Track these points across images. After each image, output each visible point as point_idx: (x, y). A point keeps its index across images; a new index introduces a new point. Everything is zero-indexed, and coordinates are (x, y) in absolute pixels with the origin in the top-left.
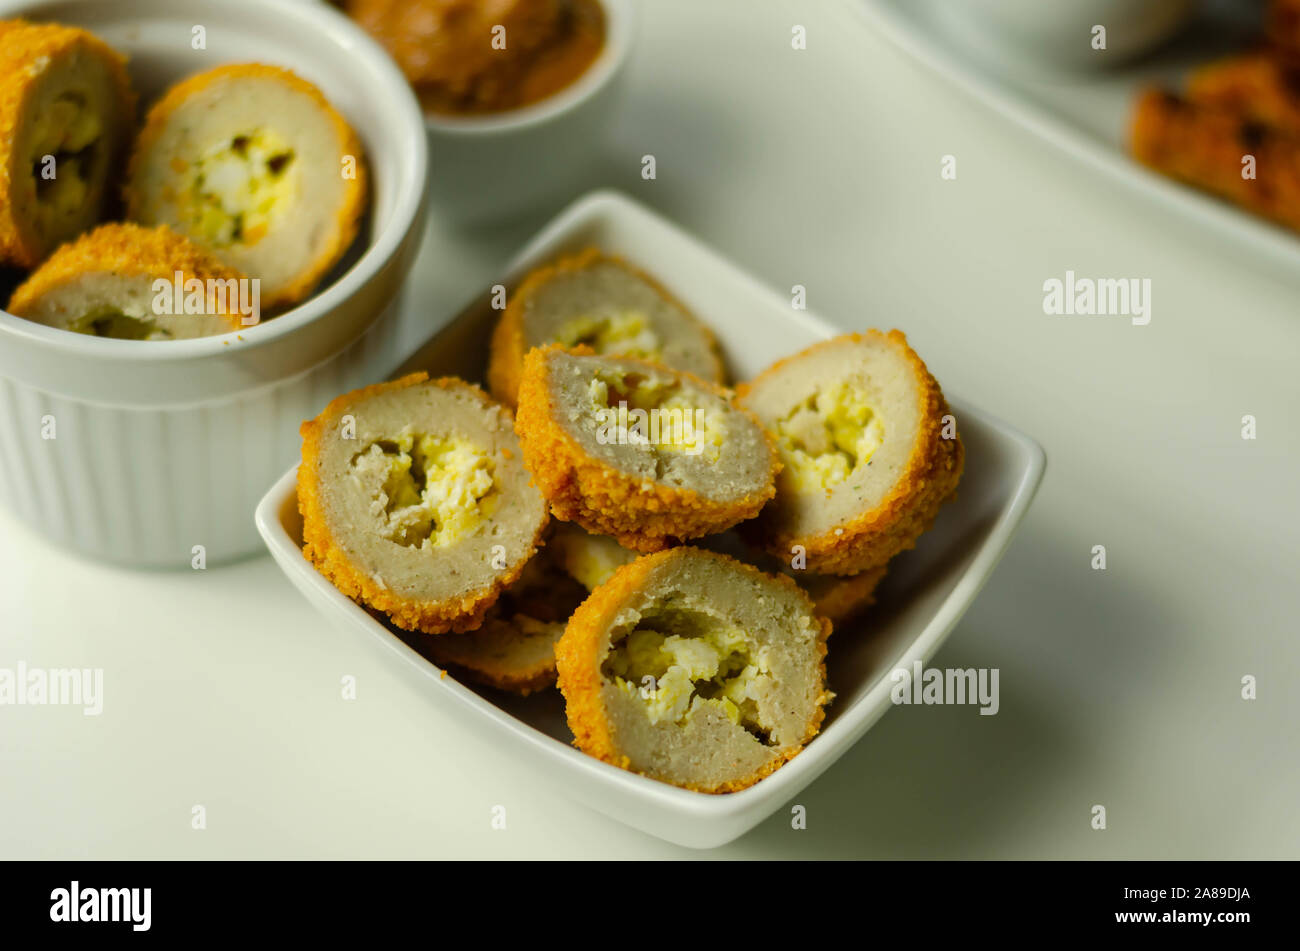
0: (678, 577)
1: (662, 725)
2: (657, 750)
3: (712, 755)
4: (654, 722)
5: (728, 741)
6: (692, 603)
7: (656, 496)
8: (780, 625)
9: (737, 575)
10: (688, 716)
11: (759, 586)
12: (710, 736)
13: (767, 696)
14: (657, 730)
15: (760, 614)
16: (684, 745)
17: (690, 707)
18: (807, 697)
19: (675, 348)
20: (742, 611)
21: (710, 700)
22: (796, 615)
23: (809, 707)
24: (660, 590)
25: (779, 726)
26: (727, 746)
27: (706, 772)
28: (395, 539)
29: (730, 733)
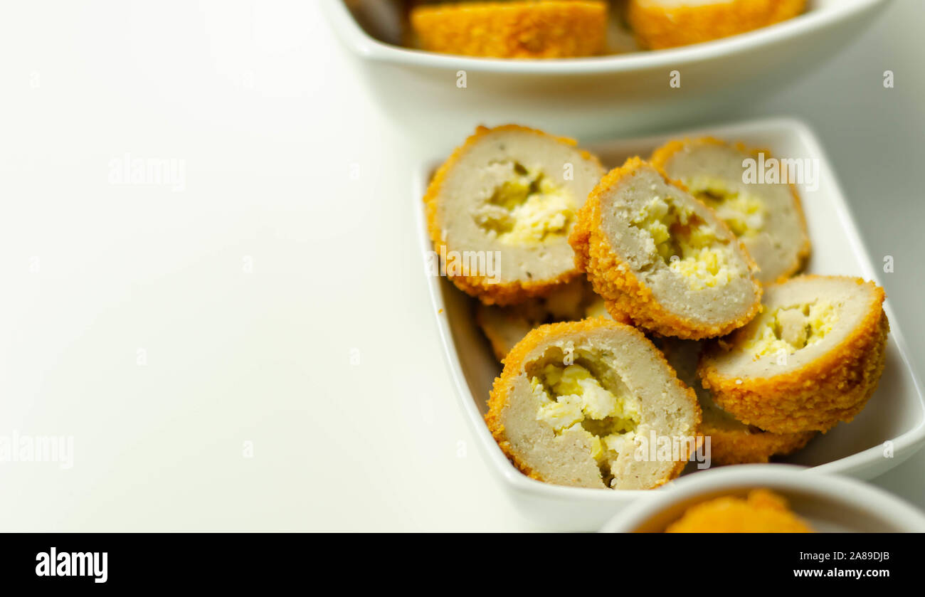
0: (618, 344)
1: (542, 424)
2: (528, 437)
3: (563, 465)
4: (538, 419)
5: (580, 463)
6: (617, 366)
7: (624, 277)
8: (667, 418)
9: (659, 369)
10: (564, 431)
11: (669, 385)
12: (571, 453)
13: (627, 455)
14: (537, 424)
15: (659, 403)
16: (548, 446)
17: (570, 427)
18: (654, 474)
19: (772, 239)
20: (647, 393)
21: (587, 432)
22: (683, 420)
23: (650, 480)
24: (601, 344)
25: (622, 478)
26: (576, 466)
27: (551, 471)
28: (477, 220)
29: (585, 460)
